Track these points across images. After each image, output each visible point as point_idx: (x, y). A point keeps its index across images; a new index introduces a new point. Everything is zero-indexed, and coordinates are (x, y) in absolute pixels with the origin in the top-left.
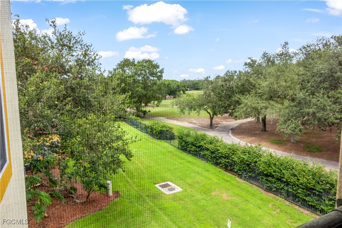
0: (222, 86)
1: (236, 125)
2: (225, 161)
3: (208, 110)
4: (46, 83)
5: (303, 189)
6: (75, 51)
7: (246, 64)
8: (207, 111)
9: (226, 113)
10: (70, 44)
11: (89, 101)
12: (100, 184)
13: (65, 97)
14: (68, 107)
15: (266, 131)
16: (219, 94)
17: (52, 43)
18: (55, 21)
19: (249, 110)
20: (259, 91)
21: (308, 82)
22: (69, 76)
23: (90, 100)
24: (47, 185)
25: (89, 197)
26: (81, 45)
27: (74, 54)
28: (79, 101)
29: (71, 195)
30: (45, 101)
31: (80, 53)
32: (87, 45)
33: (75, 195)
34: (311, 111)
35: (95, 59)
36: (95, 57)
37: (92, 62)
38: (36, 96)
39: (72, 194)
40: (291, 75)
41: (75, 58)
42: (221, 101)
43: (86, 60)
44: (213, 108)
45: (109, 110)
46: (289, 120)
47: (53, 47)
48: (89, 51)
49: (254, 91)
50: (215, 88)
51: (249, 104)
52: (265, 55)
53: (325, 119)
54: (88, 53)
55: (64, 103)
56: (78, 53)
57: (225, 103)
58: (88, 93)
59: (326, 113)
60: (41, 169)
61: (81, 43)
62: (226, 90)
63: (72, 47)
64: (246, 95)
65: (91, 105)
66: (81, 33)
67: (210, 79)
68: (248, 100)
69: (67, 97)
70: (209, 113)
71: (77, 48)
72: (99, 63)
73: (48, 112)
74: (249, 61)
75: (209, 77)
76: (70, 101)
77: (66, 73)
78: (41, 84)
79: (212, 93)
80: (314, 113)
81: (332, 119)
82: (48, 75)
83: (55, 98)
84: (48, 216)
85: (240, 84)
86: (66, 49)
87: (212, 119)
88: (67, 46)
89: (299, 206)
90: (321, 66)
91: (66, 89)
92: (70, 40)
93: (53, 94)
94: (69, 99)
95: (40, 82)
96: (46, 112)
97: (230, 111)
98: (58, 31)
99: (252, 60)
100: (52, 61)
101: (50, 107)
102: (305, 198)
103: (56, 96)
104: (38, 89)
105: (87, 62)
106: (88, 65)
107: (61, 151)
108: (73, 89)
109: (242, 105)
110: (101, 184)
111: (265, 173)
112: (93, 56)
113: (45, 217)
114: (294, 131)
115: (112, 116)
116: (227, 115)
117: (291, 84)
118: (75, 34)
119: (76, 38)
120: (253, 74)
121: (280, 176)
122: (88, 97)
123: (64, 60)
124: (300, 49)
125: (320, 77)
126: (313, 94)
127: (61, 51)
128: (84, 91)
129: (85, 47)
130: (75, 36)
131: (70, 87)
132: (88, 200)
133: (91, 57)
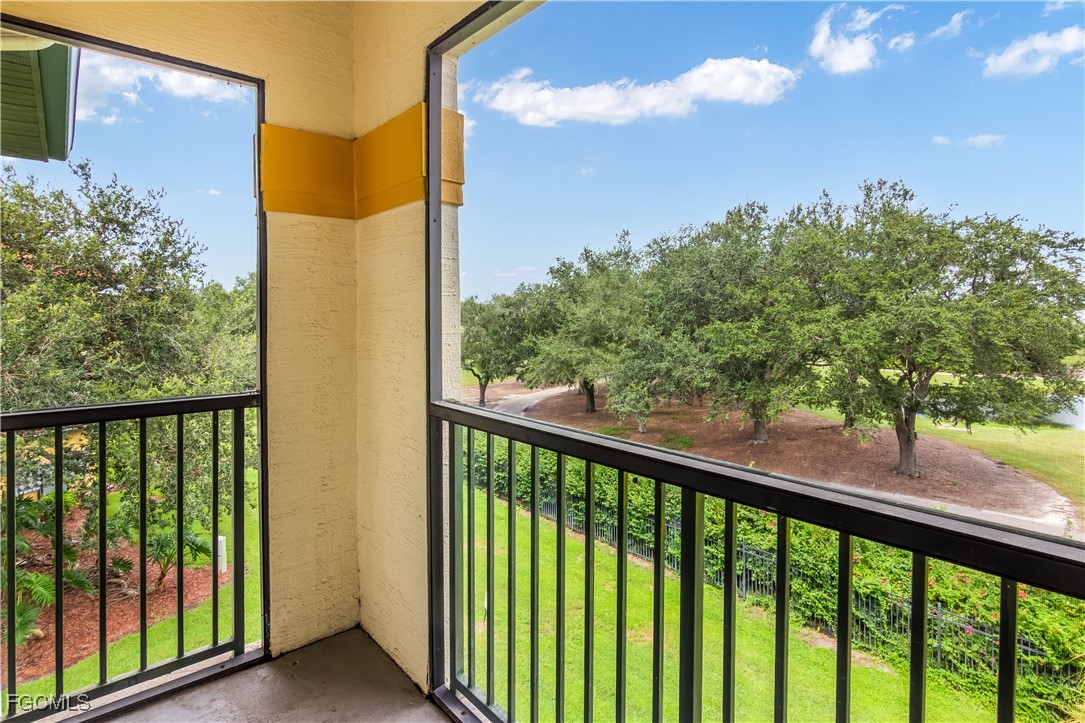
0: (503, 316)
1: (537, 401)
2: (498, 476)
3: (475, 369)
4: (55, 307)
5: (638, 518)
6: (137, 233)
7: (552, 271)
8: (472, 370)
9: (510, 374)
10: (125, 216)
11: (170, 348)
12: (193, 543)
13: (106, 339)
14: (111, 364)
15: (595, 411)
16: (495, 333)
17: (77, 212)
18: (87, 164)
19: (553, 367)
20: (573, 327)
21: (661, 311)
22: (119, 291)
23: (173, 347)
24: (47, 562)
25: (164, 580)
26: (156, 219)
27: (137, 239)
28: (145, 348)
29: (115, 580)
30: (49, 348)
31: (152, 239)
32: (171, 220)
33: (126, 579)
34: (663, 365)
35: (190, 253)
36: (190, 250)
37: (184, 258)
38: (26, 336)
39: (117, 576)
40: (630, 297)
41: (136, 249)
42: (499, 348)
43: (167, 254)
44: (484, 364)
45: (220, 368)
46: (627, 385)
47: (79, 224)
48: (176, 233)
49: (564, 328)
50: (489, 322)
51: (553, 353)
52: (587, 254)
53: (687, 382)
54: (174, 238)
55: (102, 354)
56: (146, 236)
57: (508, 353)
58: (168, 331)
59: (688, 369)
60: (31, 521)
61: (156, 215)
62: (510, 326)
63: (133, 224)
64: (548, 336)
65: (175, 358)
66: (155, 193)
67: (477, 301)
68: (553, 346)
69: (113, 339)
70: (478, 376)
71: (143, 226)
72: (201, 262)
73: (55, 373)
74: (556, 265)
75: (476, 297)
76: (119, 349)
77: (114, 283)
78: (41, 310)
79: (484, 332)
80: (669, 370)
81: (697, 382)
82: (63, 288)
83: (79, 342)
84: (45, 637)
85: (538, 313)
86: (114, 230)
87: (483, 388)
88: (118, 223)
89: (634, 554)
90: (683, 280)
91: (111, 320)
92: (127, 208)
93: (71, 333)
94: (117, 343)
95: (40, 306)
96: (51, 374)
97: (518, 370)
98: (95, 188)
99: (564, 264)
100: (74, 256)
101: (63, 363)
102: (642, 537)
103: (79, 336)
104: (33, 322)
105: (170, 260)
106: (173, 265)
107: (91, 465)
108: (128, 322)
109: (540, 358)
110: (196, 546)
111: (572, 493)
112: (186, 247)
113: (37, 639)
114: (635, 407)
115: (227, 382)
116: (512, 379)
117: (630, 313)
118: (138, 195)
119: (143, 205)
120: (562, 292)
121: (599, 498)
122: (167, 340)
123: (108, 253)
124: (649, 246)
125: (680, 301)
126: (666, 333)
127: (100, 234)
128: (159, 325)
129: (167, 225)
130: (139, 200)
131: (122, 316)
132: (161, 587)
133: (180, 249)
